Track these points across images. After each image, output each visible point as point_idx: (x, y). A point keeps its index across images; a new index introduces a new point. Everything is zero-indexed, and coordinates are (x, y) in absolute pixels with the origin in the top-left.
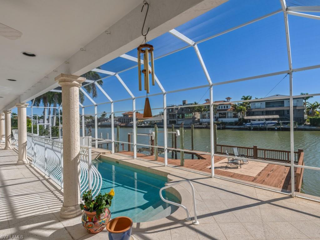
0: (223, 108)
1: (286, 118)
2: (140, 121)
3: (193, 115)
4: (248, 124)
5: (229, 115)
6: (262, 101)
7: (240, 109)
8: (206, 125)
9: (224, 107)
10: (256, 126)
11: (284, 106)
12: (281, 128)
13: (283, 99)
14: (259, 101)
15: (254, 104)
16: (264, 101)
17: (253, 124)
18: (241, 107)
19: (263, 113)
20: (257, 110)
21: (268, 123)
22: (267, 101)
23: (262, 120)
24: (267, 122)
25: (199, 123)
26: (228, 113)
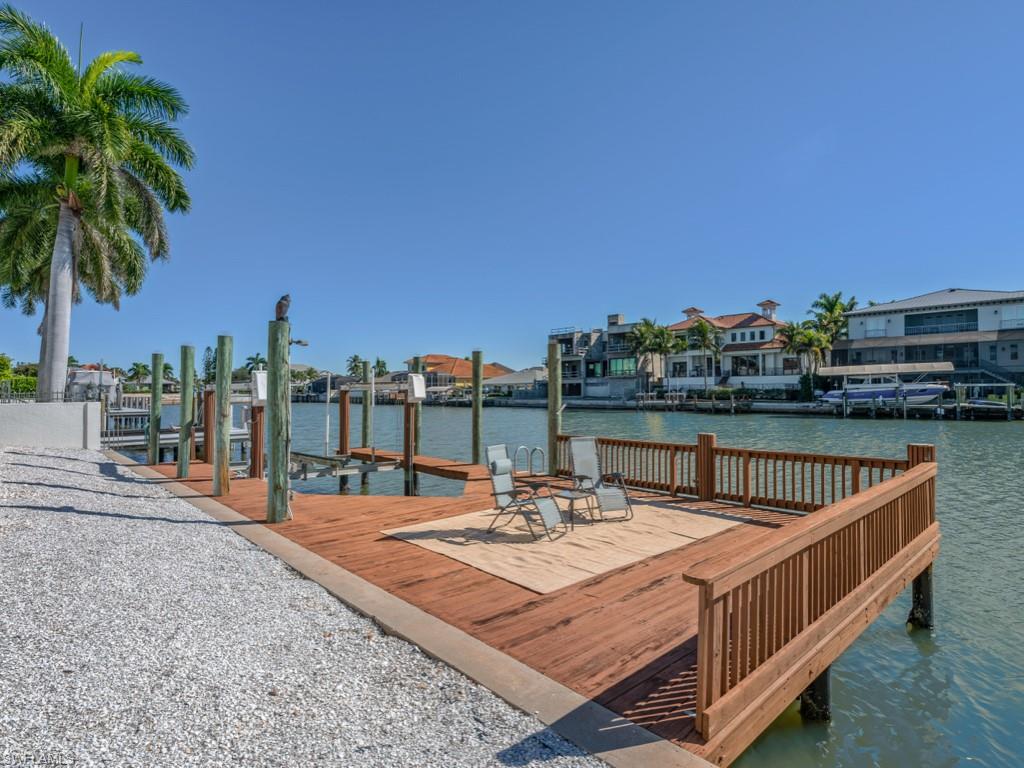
0: (748, 340)
1: (983, 374)
2: (462, 385)
3: (639, 365)
4: (832, 396)
5: (770, 363)
6: (890, 312)
7: (806, 341)
8: (681, 401)
9: (753, 336)
10: (866, 403)
11: (976, 330)
12: (958, 410)
13: (975, 304)
14: (880, 313)
15: (862, 323)
16: (901, 311)
17: (851, 396)
18: (812, 332)
19: (893, 355)
20: (871, 344)
21: (912, 393)
22: (912, 310)
23: (887, 381)
24: (906, 387)
25: (655, 393)
26: (764, 356)
